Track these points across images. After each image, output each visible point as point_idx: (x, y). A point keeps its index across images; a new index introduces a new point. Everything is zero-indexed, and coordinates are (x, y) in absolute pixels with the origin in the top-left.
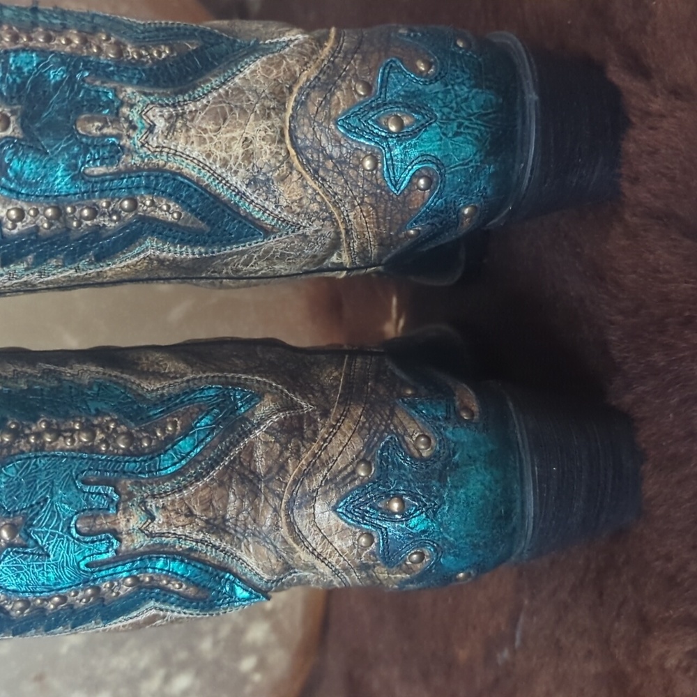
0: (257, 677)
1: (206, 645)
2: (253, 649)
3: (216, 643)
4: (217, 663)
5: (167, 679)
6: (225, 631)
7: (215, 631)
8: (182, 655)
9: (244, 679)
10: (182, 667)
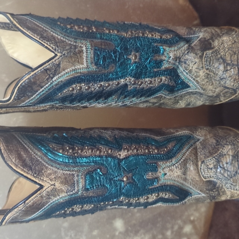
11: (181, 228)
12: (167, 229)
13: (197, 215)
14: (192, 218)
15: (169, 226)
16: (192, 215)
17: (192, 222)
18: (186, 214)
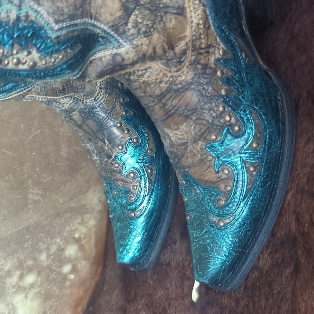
0: (72, 277)
1: (43, 257)
2: (69, 260)
3: (49, 256)
4: (49, 267)
5: (21, 277)
6: (54, 249)
7: (48, 249)
8: (30, 263)
9: (65, 278)
10: (30, 270)
11: (61, 250)
12: (40, 251)
13: (84, 230)
14: (77, 236)
15: (43, 246)
16: (76, 230)
17: (77, 241)
18: (68, 228)
